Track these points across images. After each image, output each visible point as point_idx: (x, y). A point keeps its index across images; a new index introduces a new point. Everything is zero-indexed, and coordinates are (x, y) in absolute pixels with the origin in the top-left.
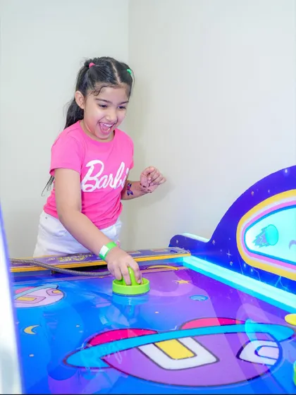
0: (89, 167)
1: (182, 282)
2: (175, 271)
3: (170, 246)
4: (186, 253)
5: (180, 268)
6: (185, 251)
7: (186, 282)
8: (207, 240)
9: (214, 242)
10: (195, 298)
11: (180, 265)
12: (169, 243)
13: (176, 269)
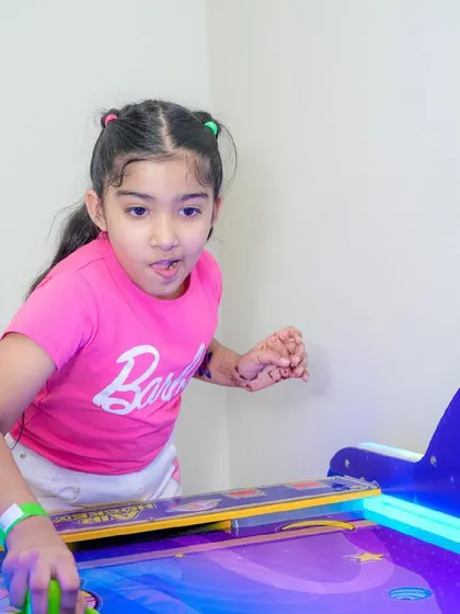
0: (125, 363)
1: (367, 557)
2: (347, 533)
3: (330, 474)
4: (370, 489)
5: (358, 525)
6: (368, 484)
7: (377, 557)
8: (416, 456)
9: (433, 460)
10: (400, 595)
11: (356, 516)
12: (327, 467)
13: (349, 526)
